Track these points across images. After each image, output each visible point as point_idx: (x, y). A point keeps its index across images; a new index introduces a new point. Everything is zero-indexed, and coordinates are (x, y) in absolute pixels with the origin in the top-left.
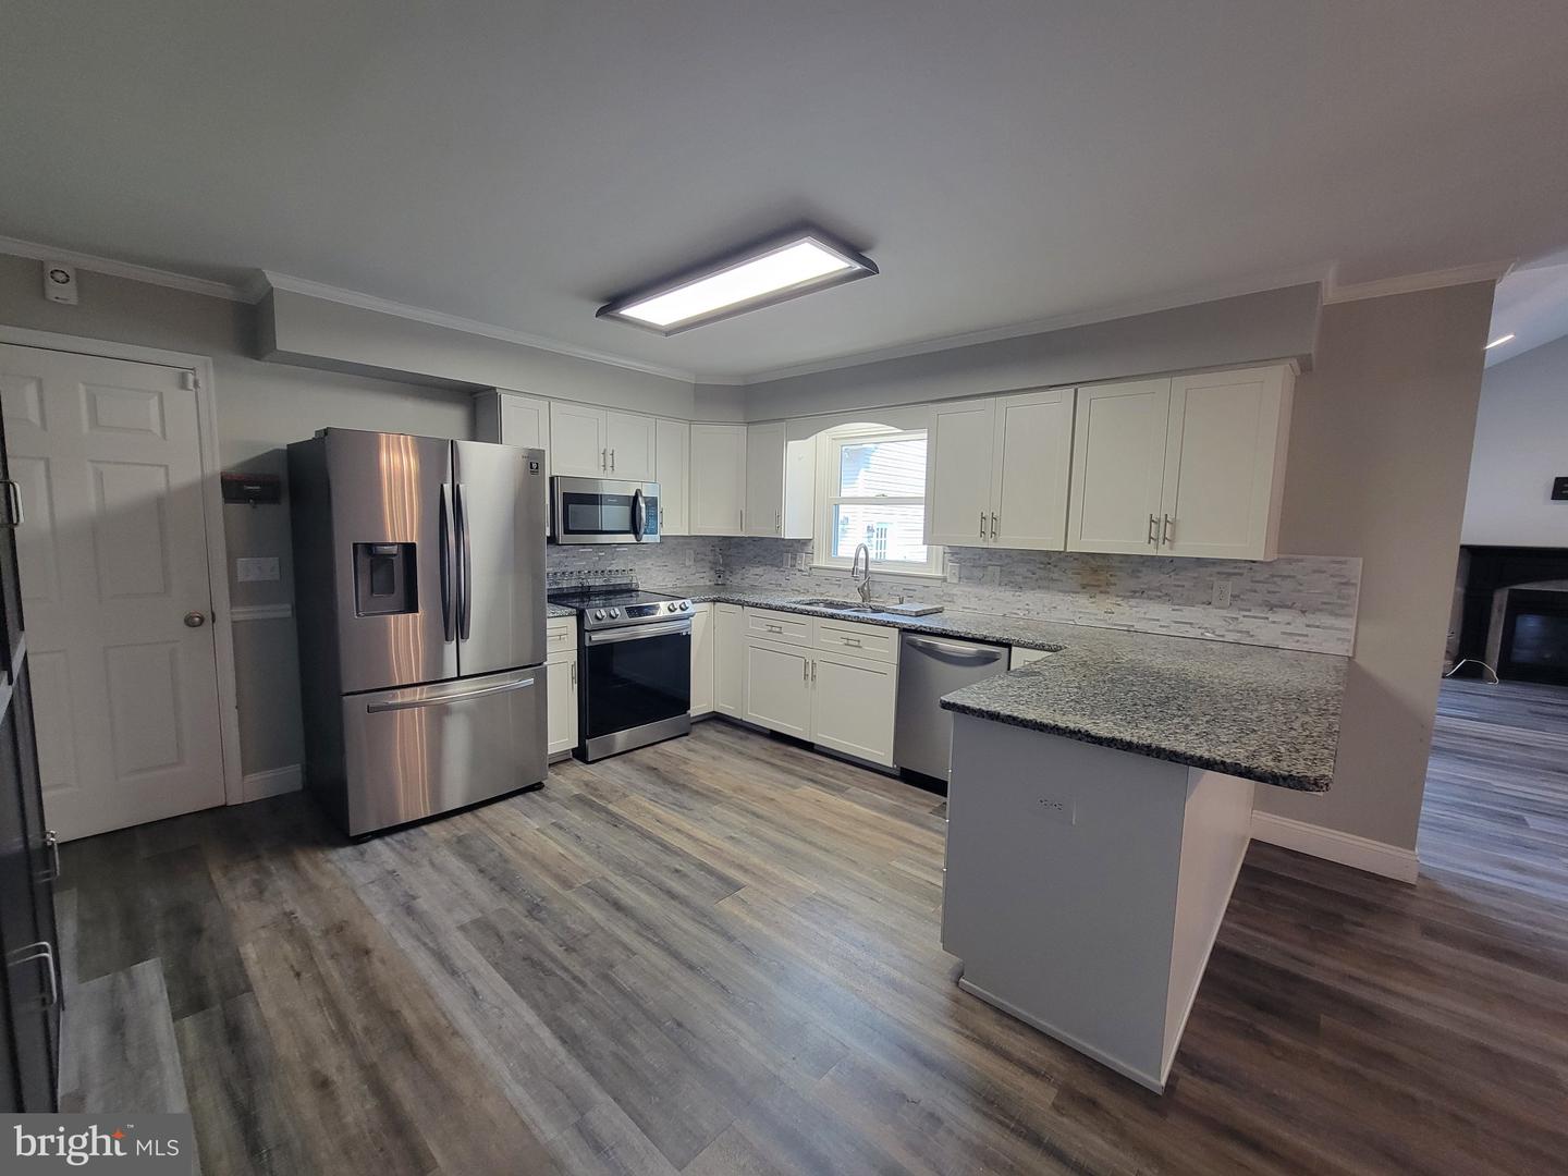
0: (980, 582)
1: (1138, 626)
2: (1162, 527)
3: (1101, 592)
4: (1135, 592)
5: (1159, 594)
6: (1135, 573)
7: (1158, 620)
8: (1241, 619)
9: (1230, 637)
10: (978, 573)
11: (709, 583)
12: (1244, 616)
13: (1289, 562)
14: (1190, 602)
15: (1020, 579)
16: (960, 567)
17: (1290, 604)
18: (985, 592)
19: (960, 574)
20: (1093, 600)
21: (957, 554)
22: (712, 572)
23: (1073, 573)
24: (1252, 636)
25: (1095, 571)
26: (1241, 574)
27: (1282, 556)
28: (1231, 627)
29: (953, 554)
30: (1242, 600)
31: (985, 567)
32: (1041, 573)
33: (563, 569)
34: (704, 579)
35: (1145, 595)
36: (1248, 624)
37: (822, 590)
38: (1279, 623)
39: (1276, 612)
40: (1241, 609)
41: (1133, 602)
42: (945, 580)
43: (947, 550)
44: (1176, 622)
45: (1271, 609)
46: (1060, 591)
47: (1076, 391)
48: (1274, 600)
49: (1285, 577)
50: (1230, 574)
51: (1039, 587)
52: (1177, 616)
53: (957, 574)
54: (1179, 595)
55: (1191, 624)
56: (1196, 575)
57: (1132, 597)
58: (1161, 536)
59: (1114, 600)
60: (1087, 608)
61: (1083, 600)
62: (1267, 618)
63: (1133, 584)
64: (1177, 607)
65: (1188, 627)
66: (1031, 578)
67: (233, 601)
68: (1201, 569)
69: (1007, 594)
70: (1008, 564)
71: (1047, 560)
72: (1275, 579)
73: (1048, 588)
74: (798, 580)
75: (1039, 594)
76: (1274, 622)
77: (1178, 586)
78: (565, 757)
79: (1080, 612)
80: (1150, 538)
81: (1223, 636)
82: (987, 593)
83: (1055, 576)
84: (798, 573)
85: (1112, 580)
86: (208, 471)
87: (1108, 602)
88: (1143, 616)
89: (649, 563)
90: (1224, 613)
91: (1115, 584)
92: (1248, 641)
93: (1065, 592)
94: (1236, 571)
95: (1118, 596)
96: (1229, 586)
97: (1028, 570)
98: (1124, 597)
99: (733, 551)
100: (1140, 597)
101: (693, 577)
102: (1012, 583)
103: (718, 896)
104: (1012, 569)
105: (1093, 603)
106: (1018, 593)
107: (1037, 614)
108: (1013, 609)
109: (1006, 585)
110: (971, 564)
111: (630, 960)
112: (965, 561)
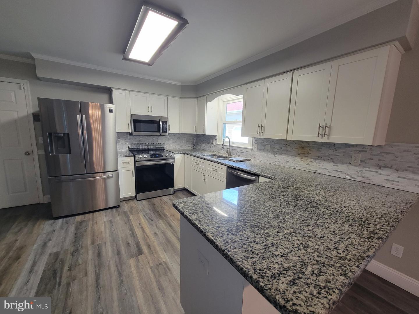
0: (263, 151)
1: (320, 171)
2: (324, 129)
3: (305, 156)
4: (318, 157)
5: (328, 158)
6: (319, 149)
7: (327, 169)
8: (364, 171)
9: (359, 179)
10: (263, 147)
11: (191, 148)
12: (366, 170)
13: (391, 146)
14: (342, 162)
15: (276, 150)
16: (257, 145)
17: (390, 166)
18: (265, 154)
19: (257, 148)
20: (302, 159)
21: (257, 140)
22: (192, 145)
23: (295, 149)
24: (369, 180)
25: (303, 148)
26: (366, 151)
27: (388, 143)
28: (359, 175)
29: (255, 140)
30: (366, 163)
31: (265, 145)
32: (283, 148)
33: (140, 143)
34: (189, 147)
35: (322, 158)
36: (368, 174)
37: (218, 151)
38: (383, 175)
39: (382, 170)
40: (364, 167)
41: (317, 161)
42: (252, 149)
43: (254, 139)
44: (334, 170)
45: (380, 168)
46: (290, 155)
47: (293, 73)
48: (382, 164)
49: (388, 153)
50: (360, 151)
52: (336, 168)
53: (256, 147)
54: (337, 159)
55: (341, 172)
56: (345, 151)
57: (317, 159)
58: (324, 133)
59: (310, 160)
60: (300, 162)
61: (298, 160)
62: (378, 172)
63: (318, 154)
64: (335, 164)
65: (339, 173)
66: (280, 150)
67: (38, 149)
68: (347, 148)
69: (272, 156)
70: (273, 144)
71: (286, 143)
72: (383, 154)
73: (285, 154)
74: (213, 148)
75: (283, 156)
76: (381, 174)
77: (337, 155)
78: (133, 198)
79: (297, 164)
80: (319, 134)
81: (356, 178)
82: (265, 155)
83: (289, 149)
84: (213, 146)
85: (310, 152)
86: (29, 112)
87: (307, 161)
88: (321, 167)
89: (170, 141)
90: (356, 168)
91: (311, 154)
92: (367, 181)
93: (292, 156)
94: (363, 150)
95: (311, 158)
96: (360, 156)
97: (279, 147)
98: (315, 159)
99: (198, 139)
100: (320, 159)
101: (186, 146)
102: (274, 151)
103: (132, 256)
104: (274, 146)
105: (302, 160)
106: (276, 155)
107: (282, 163)
108: (274, 161)
109: (272, 152)
110: (261, 144)
111: (82, 278)
112: (259, 143)
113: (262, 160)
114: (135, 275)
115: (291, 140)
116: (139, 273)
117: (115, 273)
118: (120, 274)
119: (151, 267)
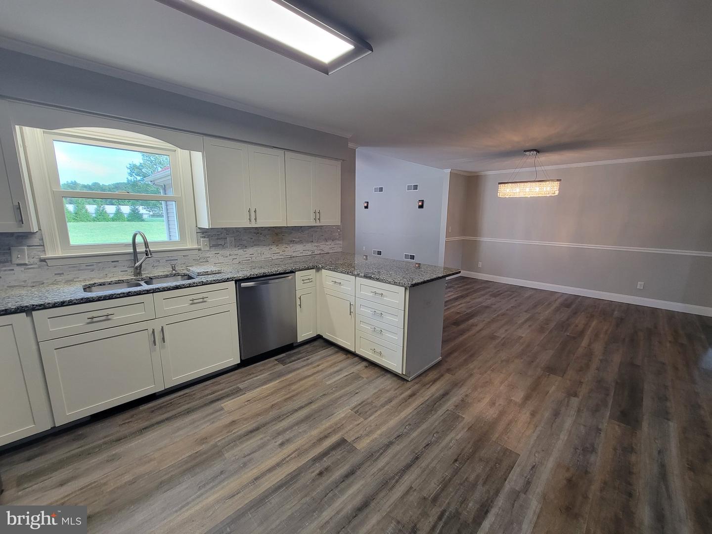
0: (223, 246)
1: (294, 255)
3: (280, 243)
4: (291, 241)
6: (291, 234)
7: (299, 251)
8: (320, 245)
10: (221, 243)
14: (308, 242)
15: (244, 243)
17: (330, 238)
19: (210, 245)
23: (269, 237)
25: (277, 234)
28: (318, 249)
29: (202, 233)
31: (225, 238)
32: (254, 238)
36: (324, 247)
41: (291, 245)
42: (199, 250)
44: (304, 251)
46: (264, 246)
47: (284, 153)
51: (255, 245)
52: (304, 248)
53: (208, 244)
56: (308, 232)
57: (291, 243)
59: (285, 246)
60: (276, 251)
61: (274, 249)
63: (290, 238)
69: (239, 252)
71: (256, 231)
73: (259, 245)
75: (255, 248)
79: (273, 253)
80: (314, 219)
82: (228, 253)
83: (261, 239)
85: (283, 237)
87: (283, 247)
88: (295, 250)
91: (284, 239)
95: (286, 244)
97: (249, 238)
98: (288, 244)
100: (293, 243)
102: (241, 245)
103: (353, 450)
104: (240, 238)
105: (278, 248)
106: (245, 250)
107: (256, 258)
108: (244, 258)
109: (238, 246)
110: (216, 238)
111: (417, 489)
112: (212, 236)
113: (223, 263)
114: (384, 429)
115: (262, 227)
116: (378, 427)
117: (391, 451)
118: (390, 444)
119: (366, 419)
